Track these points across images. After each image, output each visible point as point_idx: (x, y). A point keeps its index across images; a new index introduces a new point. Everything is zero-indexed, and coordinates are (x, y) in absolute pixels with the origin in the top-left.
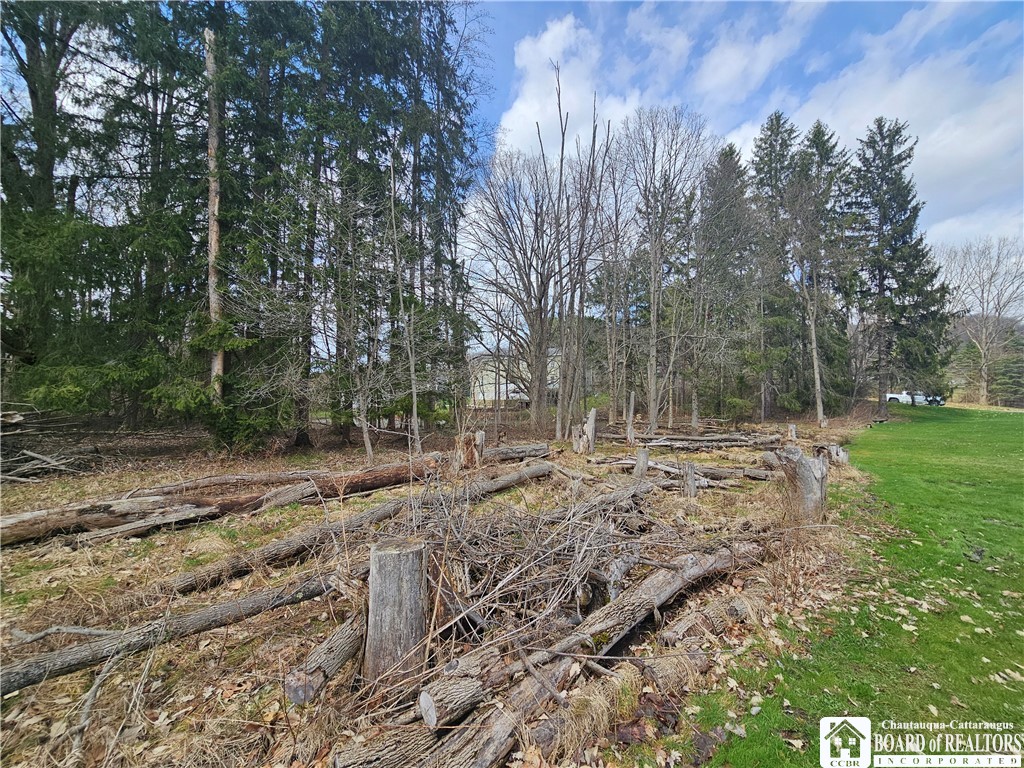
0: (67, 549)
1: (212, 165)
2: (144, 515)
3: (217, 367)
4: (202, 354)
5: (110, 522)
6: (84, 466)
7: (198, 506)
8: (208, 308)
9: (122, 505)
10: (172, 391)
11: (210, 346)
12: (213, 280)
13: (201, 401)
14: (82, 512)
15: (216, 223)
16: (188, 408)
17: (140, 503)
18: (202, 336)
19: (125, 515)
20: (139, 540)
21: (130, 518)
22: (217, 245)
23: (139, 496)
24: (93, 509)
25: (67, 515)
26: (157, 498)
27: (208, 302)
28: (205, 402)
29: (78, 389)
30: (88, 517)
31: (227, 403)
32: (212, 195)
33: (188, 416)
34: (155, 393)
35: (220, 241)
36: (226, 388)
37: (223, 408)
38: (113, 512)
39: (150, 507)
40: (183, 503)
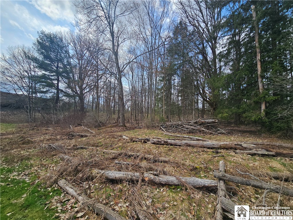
0: (234, 153)
1: (257, 45)
2: (251, 149)
3: (263, 107)
4: (258, 104)
5: (242, 149)
6: (229, 133)
7: (267, 151)
8: (259, 89)
9: (245, 145)
10: (250, 115)
11: (260, 101)
12: (260, 80)
13: (259, 118)
14: (235, 145)
15: (259, 62)
16: (255, 120)
17: (249, 146)
18: (258, 98)
19: (246, 148)
20: (251, 156)
21: (247, 149)
22: (260, 68)
23: (246, 143)
24: (238, 145)
25: (233, 145)
26: (254, 145)
27: (259, 87)
28: (261, 118)
29: (227, 115)
30: (237, 146)
31: (269, 119)
32: (258, 53)
33: (255, 122)
34: (244, 115)
35: (261, 67)
36: (267, 114)
37: (267, 120)
38: (242, 146)
39: (252, 147)
40: (262, 149)
